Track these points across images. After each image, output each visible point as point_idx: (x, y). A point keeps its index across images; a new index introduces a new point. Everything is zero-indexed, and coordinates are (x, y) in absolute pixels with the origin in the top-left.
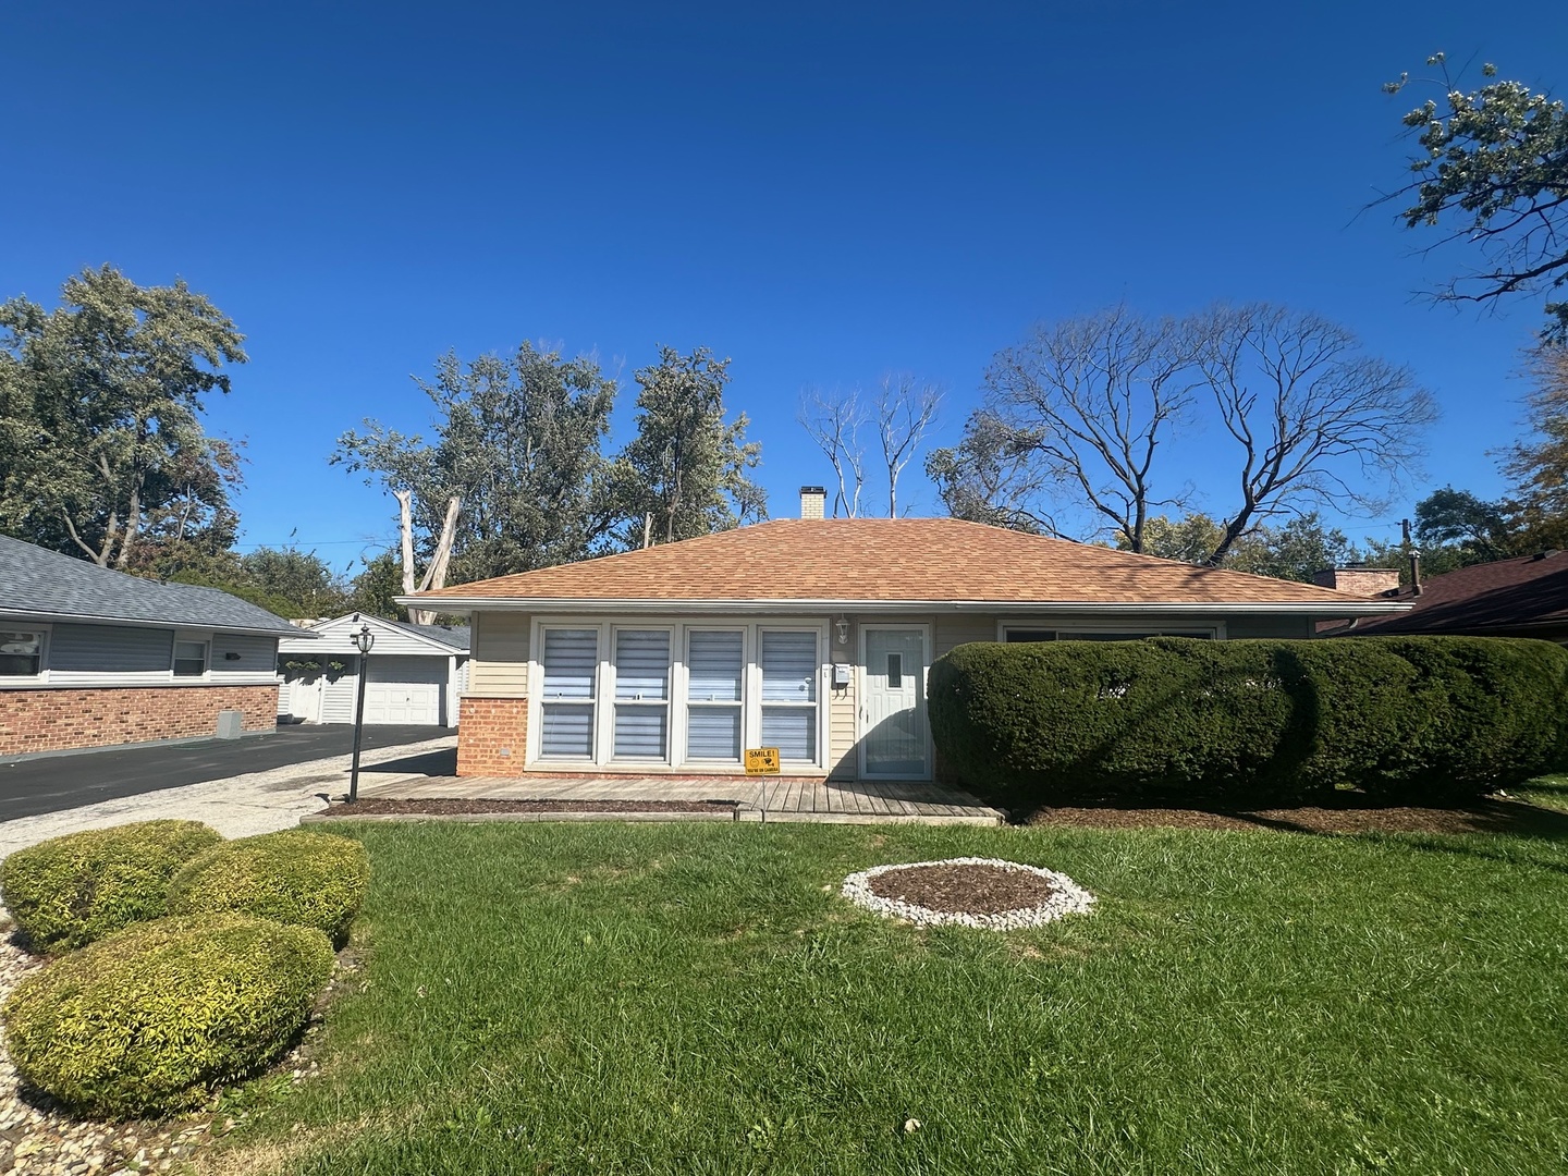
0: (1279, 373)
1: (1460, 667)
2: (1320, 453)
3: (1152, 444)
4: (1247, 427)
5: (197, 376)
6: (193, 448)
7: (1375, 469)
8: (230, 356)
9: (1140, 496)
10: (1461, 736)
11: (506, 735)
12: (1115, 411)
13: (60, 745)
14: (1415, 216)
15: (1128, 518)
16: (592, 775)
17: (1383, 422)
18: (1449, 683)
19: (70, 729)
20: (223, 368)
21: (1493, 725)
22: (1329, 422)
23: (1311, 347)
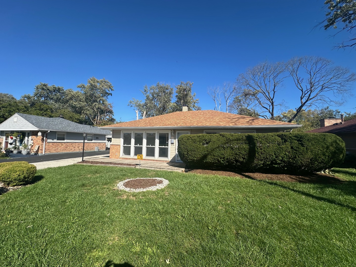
0: (310, 73)
1: (296, 140)
2: (322, 91)
3: (274, 92)
4: (301, 86)
5: (107, 93)
6: (106, 105)
7: (337, 94)
8: (112, 90)
9: (272, 104)
10: (294, 157)
11: (117, 151)
12: (266, 85)
13: (68, 151)
14: (327, 27)
15: (270, 109)
16: (130, 159)
17: (340, 82)
18: (291, 144)
19: (70, 149)
20: (111, 92)
21: (303, 155)
22: (325, 83)
23: (319, 65)
